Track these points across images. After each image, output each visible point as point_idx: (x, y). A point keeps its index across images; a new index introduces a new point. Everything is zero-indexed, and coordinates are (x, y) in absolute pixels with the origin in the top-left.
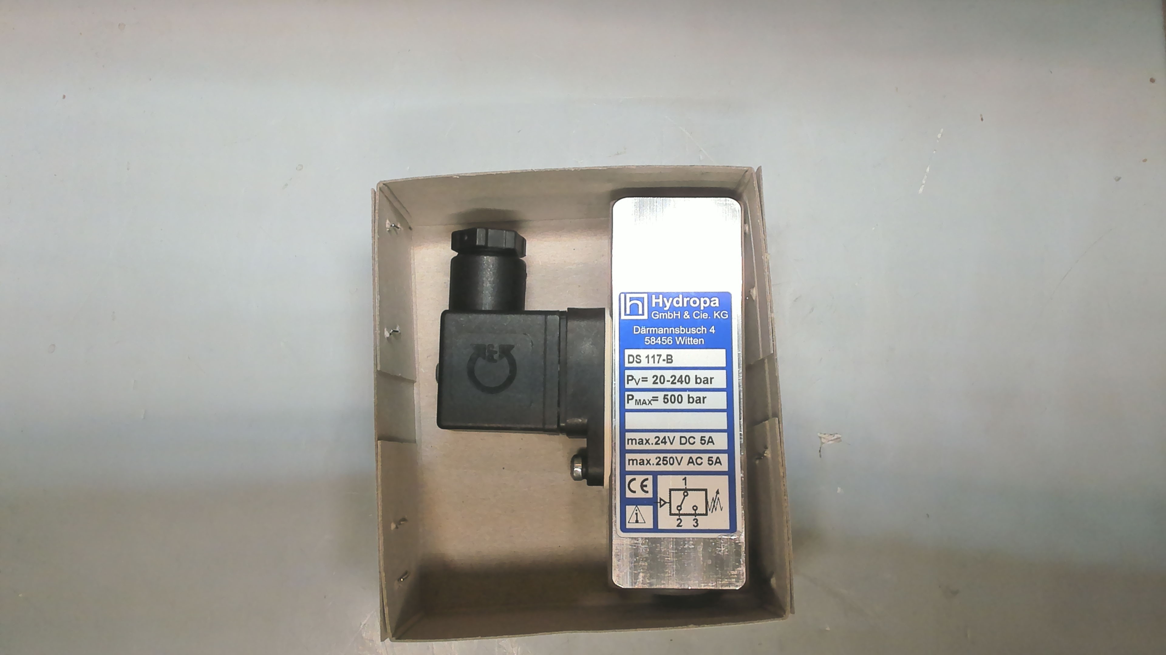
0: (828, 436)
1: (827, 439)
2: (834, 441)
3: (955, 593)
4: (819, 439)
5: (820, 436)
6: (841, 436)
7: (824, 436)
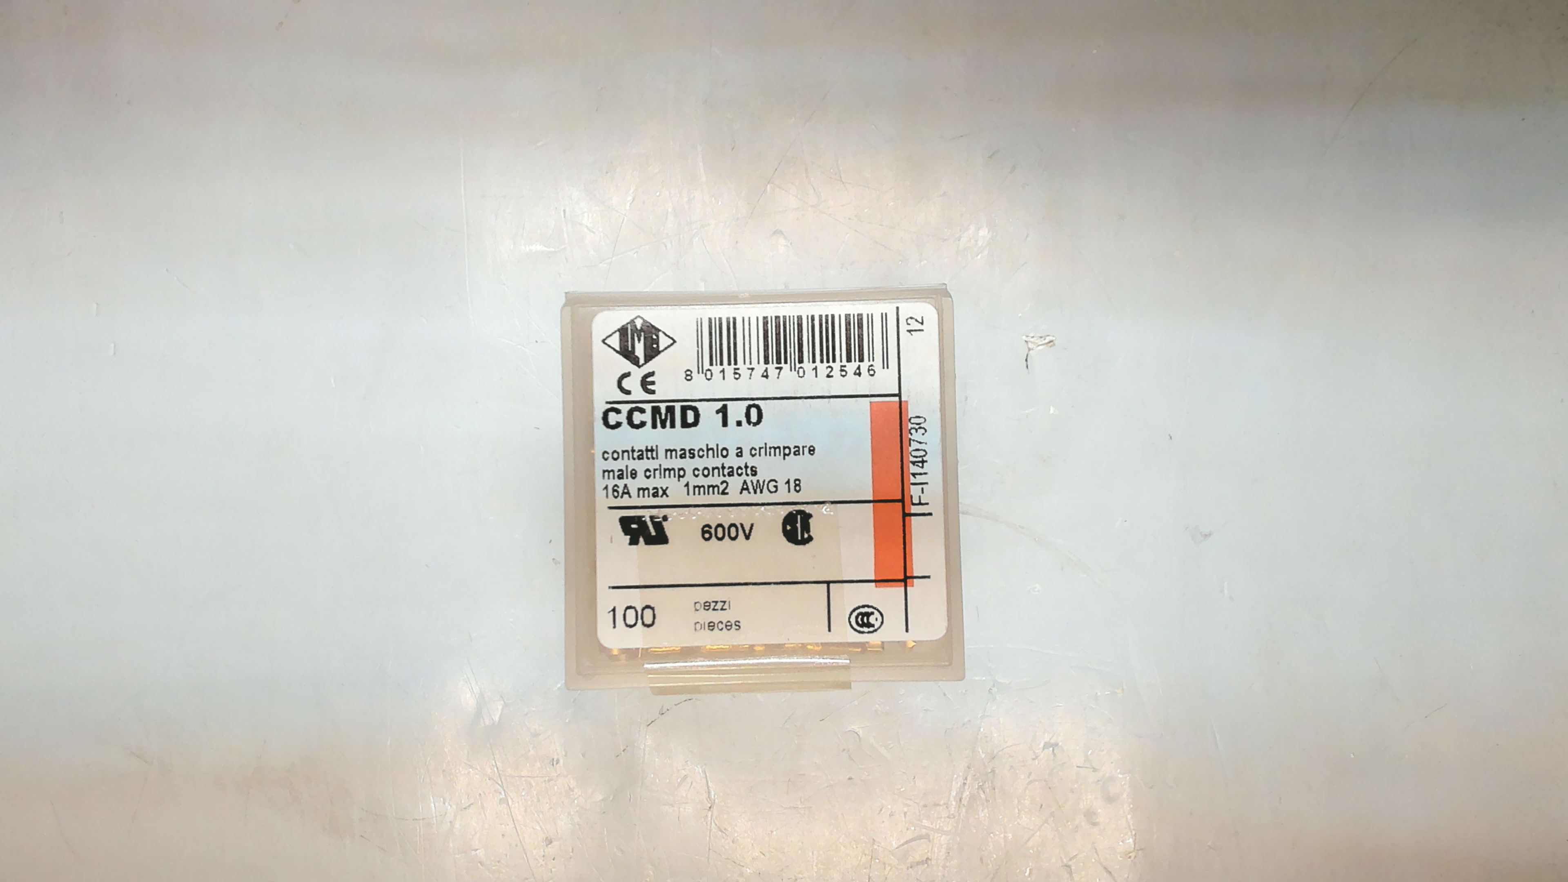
0: (1037, 339)
1: (1037, 343)
2: (1045, 346)
3: (1207, 536)
4: (1025, 344)
5: (1026, 340)
6: (1054, 339)
7: (1032, 340)
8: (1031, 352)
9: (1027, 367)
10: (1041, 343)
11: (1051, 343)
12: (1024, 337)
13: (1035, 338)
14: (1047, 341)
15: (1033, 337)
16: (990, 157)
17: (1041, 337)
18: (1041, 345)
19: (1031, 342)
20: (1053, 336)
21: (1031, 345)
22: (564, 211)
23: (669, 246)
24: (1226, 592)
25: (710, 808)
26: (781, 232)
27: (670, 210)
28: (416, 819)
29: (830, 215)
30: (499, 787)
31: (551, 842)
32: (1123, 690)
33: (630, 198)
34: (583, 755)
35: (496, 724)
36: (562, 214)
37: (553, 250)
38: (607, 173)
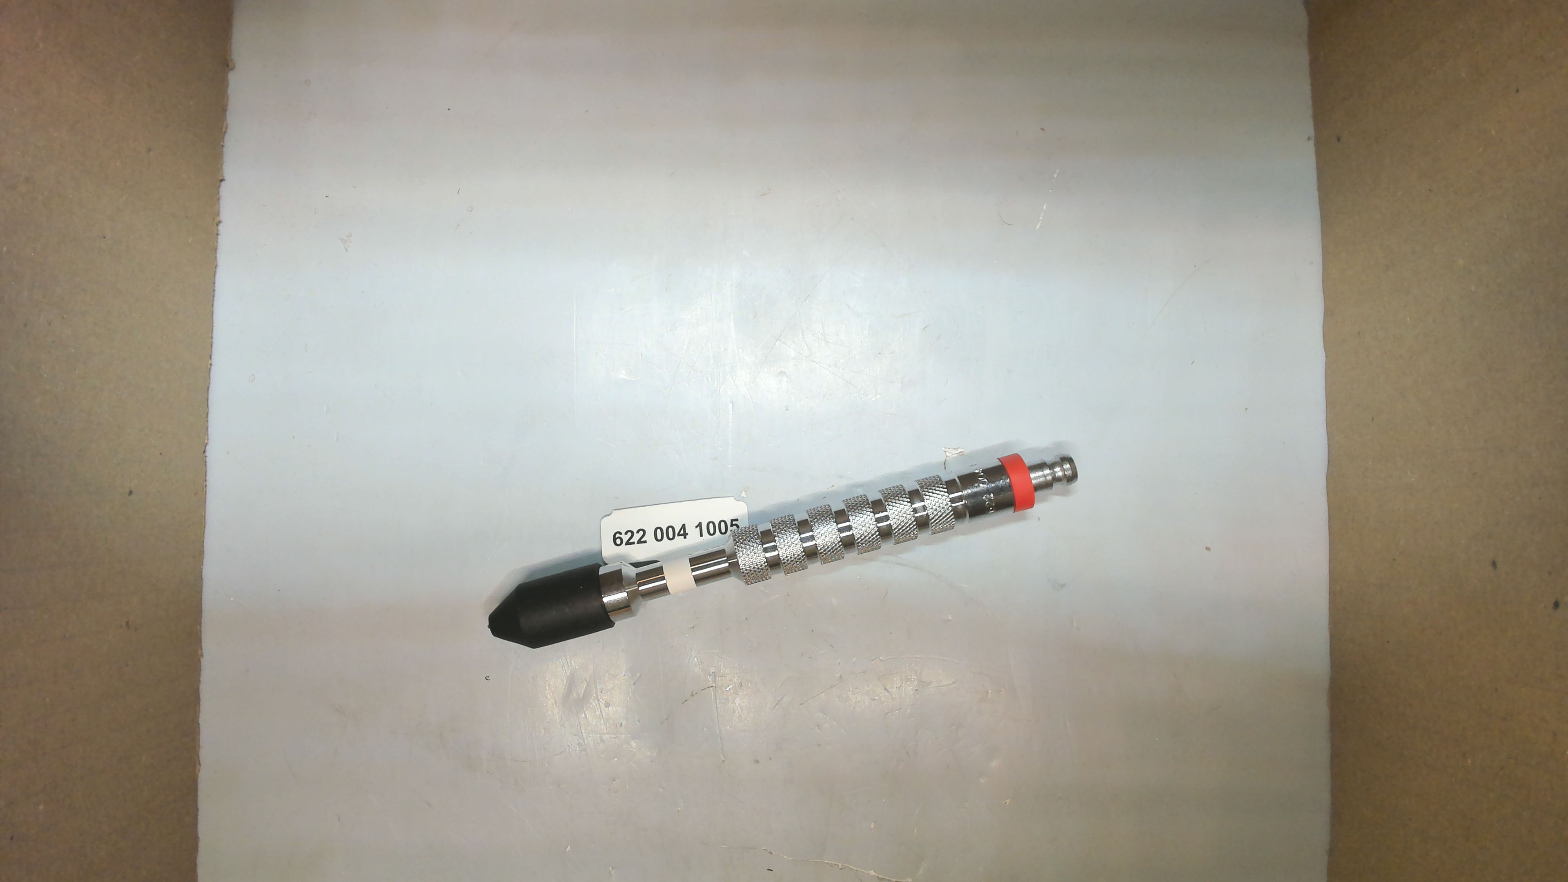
1: (951, 453)
2: (957, 455)
3: (1063, 586)
4: (944, 453)
5: (945, 450)
6: (963, 450)
7: (949, 450)
8: (948, 458)
9: (945, 468)
10: (954, 453)
11: (961, 454)
12: (943, 448)
13: (951, 450)
14: (958, 451)
15: (949, 448)
16: (924, 329)
17: (955, 449)
18: (955, 454)
19: (948, 452)
20: (962, 448)
21: (948, 454)
22: (642, 354)
23: (710, 379)
24: (1075, 624)
25: (723, 761)
26: (784, 373)
27: (711, 356)
28: (525, 761)
29: (817, 363)
30: (581, 741)
31: (614, 780)
32: (1005, 689)
33: (685, 347)
34: (639, 722)
35: (581, 698)
36: (640, 356)
37: (633, 380)
38: (671, 330)
